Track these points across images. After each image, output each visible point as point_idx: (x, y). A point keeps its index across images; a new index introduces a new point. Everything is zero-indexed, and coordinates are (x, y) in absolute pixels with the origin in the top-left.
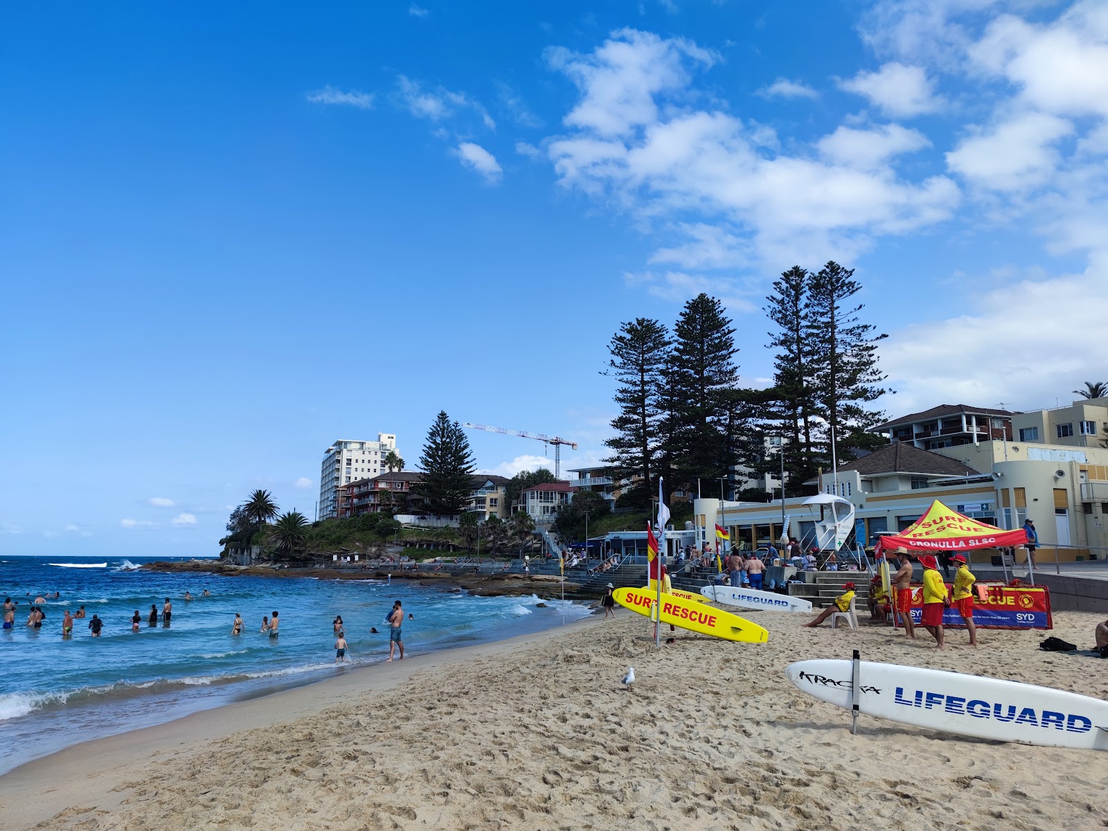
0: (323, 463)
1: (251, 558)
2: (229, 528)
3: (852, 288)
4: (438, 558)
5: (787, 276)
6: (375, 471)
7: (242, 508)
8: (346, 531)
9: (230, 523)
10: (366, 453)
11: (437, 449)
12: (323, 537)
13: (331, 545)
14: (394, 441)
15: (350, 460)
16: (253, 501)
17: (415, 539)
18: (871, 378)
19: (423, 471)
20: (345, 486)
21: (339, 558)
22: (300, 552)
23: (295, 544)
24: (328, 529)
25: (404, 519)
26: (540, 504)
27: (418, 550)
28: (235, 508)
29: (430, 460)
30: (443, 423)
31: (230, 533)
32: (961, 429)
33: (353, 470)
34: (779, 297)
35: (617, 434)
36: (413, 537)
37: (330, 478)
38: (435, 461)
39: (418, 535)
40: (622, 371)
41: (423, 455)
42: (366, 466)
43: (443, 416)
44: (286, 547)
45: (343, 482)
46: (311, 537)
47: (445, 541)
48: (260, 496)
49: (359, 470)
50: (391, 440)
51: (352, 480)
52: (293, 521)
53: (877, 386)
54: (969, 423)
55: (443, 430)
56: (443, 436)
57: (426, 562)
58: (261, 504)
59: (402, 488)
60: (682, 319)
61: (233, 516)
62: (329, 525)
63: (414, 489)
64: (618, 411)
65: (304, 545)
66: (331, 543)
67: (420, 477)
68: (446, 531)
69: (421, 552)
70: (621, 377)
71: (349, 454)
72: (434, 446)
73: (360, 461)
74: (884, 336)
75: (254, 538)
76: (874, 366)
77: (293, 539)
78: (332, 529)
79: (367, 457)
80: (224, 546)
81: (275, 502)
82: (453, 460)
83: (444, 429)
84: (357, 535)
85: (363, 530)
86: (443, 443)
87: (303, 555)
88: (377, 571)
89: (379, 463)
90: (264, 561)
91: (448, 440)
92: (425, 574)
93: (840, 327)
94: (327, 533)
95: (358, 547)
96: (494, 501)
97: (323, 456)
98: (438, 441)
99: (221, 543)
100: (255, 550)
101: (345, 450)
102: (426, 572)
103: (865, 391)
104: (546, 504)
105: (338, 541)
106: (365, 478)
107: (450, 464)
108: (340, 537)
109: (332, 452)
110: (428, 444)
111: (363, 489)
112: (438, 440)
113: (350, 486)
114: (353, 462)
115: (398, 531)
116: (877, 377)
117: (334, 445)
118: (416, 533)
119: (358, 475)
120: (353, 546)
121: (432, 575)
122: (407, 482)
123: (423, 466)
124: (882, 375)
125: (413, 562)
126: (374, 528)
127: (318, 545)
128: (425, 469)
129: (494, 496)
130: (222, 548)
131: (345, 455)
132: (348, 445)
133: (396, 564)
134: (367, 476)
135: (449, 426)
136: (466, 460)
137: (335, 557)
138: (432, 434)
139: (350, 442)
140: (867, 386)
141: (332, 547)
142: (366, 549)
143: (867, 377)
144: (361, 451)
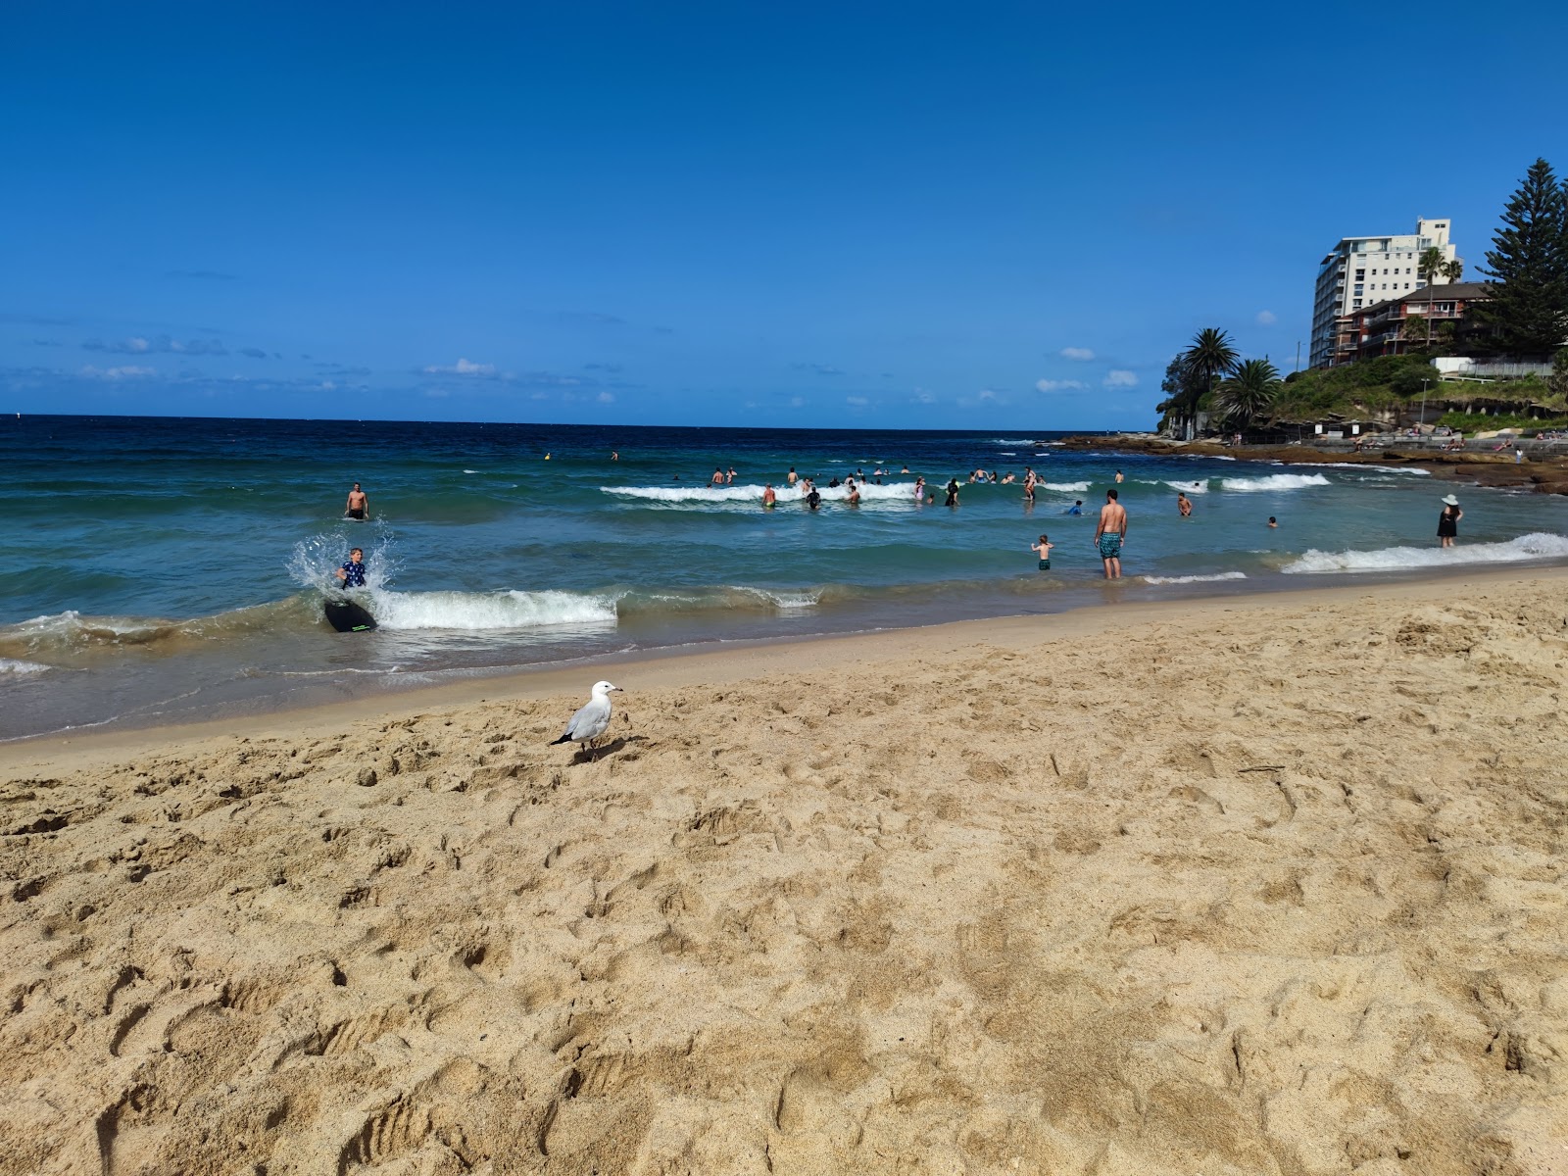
0: (1318, 281)
1: (1195, 429)
2: (1167, 387)
4: (1506, 431)
6: (1407, 286)
7: (1183, 357)
8: (1340, 386)
9: (1167, 380)
10: (1393, 256)
11: (1521, 235)
12: (1301, 396)
13: (1312, 409)
14: (1446, 232)
15: (1363, 271)
16: (1199, 346)
17: (1465, 398)
19: (1491, 278)
20: (1349, 316)
21: (1325, 431)
22: (1265, 421)
23: (1257, 408)
24: (1310, 384)
25: (1448, 365)
27: (1468, 417)
28: (1174, 358)
29: (1506, 256)
30: (1540, 184)
31: (1169, 396)
33: (1366, 290)
36: (1461, 394)
37: (1328, 305)
38: (1517, 257)
39: (1472, 390)
41: (1493, 248)
42: (1391, 279)
43: (1540, 171)
44: (1243, 413)
45: (1349, 309)
46: (1282, 398)
47: (1523, 400)
48: (1209, 339)
49: (1379, 287)
50: (1440, 230)
51: (1365, 304)
52: (1255, 374)
55: (1537, 197)
56: (1538, 209)
57: (1483, 436)
58: (1210, 350)
59: (1451, 313)
61: (1172, 370)
62: (1311, 378)
63: (1471, 309)
65: (1271, 410)
66: (1315, 405)
67: (1484, 290)
68: (1527, 384)
69: (1475, 421)
71: (1362, 260)
72: (1515, 230)
73: (1380, 272)
75: (1200, 401)
77: (1253, 400)
78: (1316, 384)
79: (1393, 263)
80: (1162, 414)
81: (1231, 346)
82: (1557, 254)
83: (1540, 194)
84: (1359, 393)
85: (1370, 385)
86: (1536, 222)
87: (1269, 425)
88: (1386, 450)
89: (1415, 273)
90: (1213, 434)
91: (1548, 215)
92: (1474, 457)
94: (1307, 390)
95: (1360, 413)
97: (1317, 270)
98: (1525, 220)
99: (1160, 409)
100: (1202, 418)
101: (1353, 256)
102: (1475, 453)
105: (1326, 403)
106: (1389, 298)
107: (1549, 260)
108: (1329, 395)
109: (1332, 261)
110: (1504, 226)
111: (1380, 318)
112: (1527, 218)
113: (1358, 316)
114: (1368, 275)
115: (1432, 385)
117: (1335, 250)
118: (1468, 386)
119: (1372, 296)
120: (1351, 411)
121: (1487, 458)
122: (1462, 300)
123: (1491, 269)
125: (1458, 437)
126: (1389, 381)
127: (1292, 410)
128: (1494, 274)
130: (1161, 417)
131: (1354, 262)
132: (1360, 246)
133: (1424, 439)
134: (1391, 295)
135: (1552, 188)
137: (1319, 429)
138: (1515, 208)
139: (1364, 241)
141: (1313, 413)
142: (1374, 415)
144: (1383, 255)
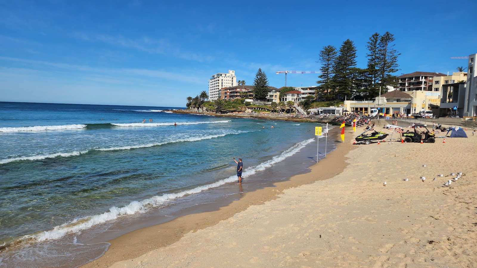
3: (392, 40)
5: (373, 36)
6: (230, 83)
8: (236, 104)
11: (258, 80)
12: (229, 105)
18: (395, 66)
26: (291, 97)
29: (256, 83)
30: (260, 72)
32: (419, 80)
33: (224, 84)
34: (371, 42)
35: (320, 79)
38: (258, 83)
40: (322, 61)
42: (227, 82)
43: (260, 70)
44: (218, 108)
46: (225, 106)
47: (265, 108)
51: (223, 86)
53: (396, 68)
54: (422, 78)
55: (260, 74)
60: (342, 47)
63: (251, 92)
64: (320, 73)
70: (322, 63)
73: (225, 80)
74: (400, 54)
76: (396, 63)
79: (227, 79)
82: (263, 83)
84: (239, 105)
89: (231, 81)
91: (261, 77)
93: (388, 51)
96: (276, 96)
103: (393, 70)
104: (293, 97)
109: (215, 77)
110: (256, 78)
111: (232, 91)
112: (259, 77)
113: (226, 89)
116: (396, 66)
122: (246, 89)
124: (398, 65)
126: (244, 103)
129: (276, 95)
131: (221, 78)
134: (228, 85)
135: (262, 73)
136: (267, 83)
138: (257, 75)
140: (393, 68)
142: (242, 109)
143: (394, 66)
144: (226, 77)
